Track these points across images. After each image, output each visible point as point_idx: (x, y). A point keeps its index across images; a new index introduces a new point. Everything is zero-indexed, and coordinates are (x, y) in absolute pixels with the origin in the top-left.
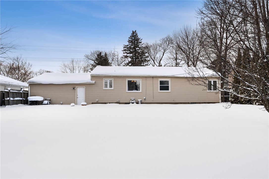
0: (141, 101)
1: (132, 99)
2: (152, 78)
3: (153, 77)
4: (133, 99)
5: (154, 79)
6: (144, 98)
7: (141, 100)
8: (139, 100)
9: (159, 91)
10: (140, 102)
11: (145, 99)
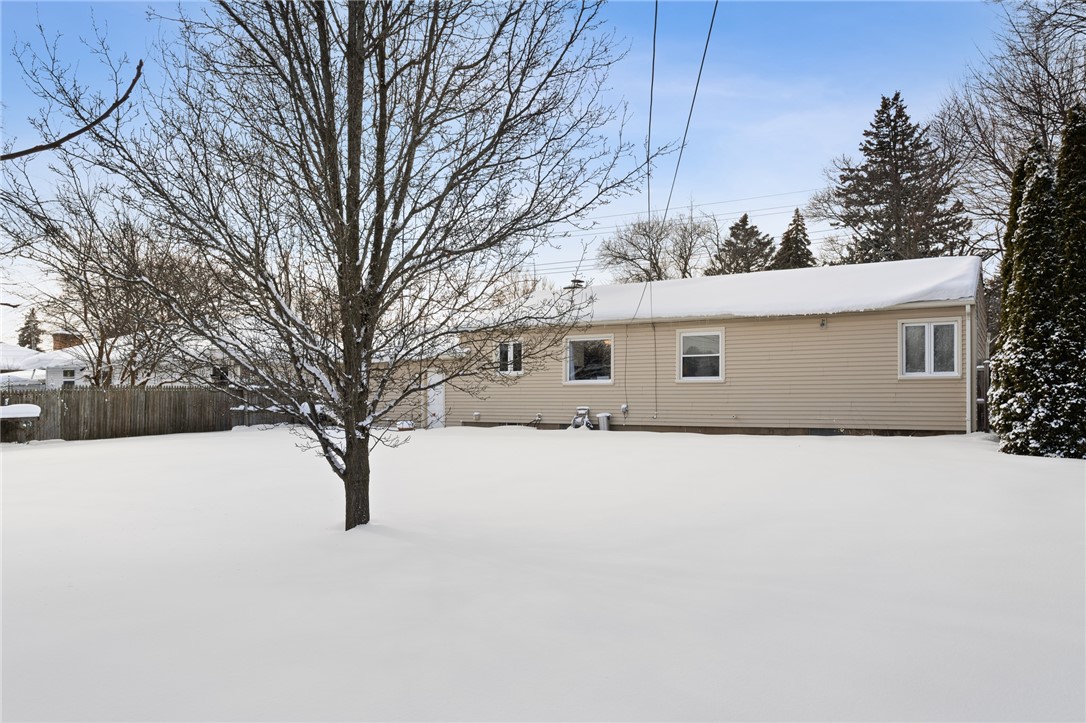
0: (608, 418)
1: (580, 412)
2: (651, 329)
3: (654, 325)
4: (583, 412)
5: (661, 333)
6: (624, 406)
7: (608, 415)
8: (602, 416)
9: (677, 381)
10: (603, 423)
11: (626, 411)
